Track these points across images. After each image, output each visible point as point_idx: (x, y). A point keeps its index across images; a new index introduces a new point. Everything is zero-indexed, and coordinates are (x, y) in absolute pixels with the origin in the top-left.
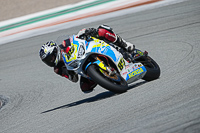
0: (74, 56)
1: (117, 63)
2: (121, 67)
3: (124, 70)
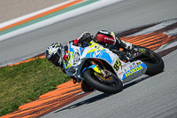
0: (71, 63)
1: (112, 65)
2: (117, 68)
3: (120, 71)
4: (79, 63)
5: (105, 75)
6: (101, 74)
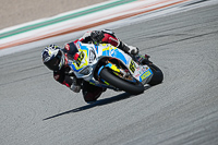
0: (85, 62)
2: (133, 69)
4: (95, 62)
5: (125, 74)
6: (120, 73)
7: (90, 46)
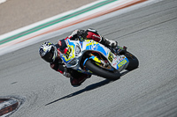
2: (111, 59)
4: (80, 55)
5: (105, 64)
6: (101, 64)
7: (76, 42)
